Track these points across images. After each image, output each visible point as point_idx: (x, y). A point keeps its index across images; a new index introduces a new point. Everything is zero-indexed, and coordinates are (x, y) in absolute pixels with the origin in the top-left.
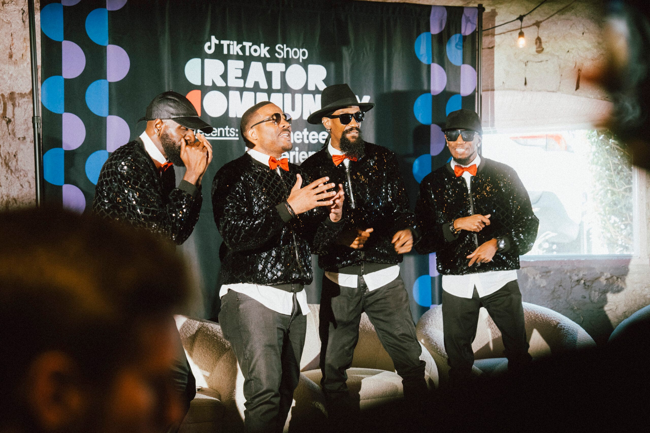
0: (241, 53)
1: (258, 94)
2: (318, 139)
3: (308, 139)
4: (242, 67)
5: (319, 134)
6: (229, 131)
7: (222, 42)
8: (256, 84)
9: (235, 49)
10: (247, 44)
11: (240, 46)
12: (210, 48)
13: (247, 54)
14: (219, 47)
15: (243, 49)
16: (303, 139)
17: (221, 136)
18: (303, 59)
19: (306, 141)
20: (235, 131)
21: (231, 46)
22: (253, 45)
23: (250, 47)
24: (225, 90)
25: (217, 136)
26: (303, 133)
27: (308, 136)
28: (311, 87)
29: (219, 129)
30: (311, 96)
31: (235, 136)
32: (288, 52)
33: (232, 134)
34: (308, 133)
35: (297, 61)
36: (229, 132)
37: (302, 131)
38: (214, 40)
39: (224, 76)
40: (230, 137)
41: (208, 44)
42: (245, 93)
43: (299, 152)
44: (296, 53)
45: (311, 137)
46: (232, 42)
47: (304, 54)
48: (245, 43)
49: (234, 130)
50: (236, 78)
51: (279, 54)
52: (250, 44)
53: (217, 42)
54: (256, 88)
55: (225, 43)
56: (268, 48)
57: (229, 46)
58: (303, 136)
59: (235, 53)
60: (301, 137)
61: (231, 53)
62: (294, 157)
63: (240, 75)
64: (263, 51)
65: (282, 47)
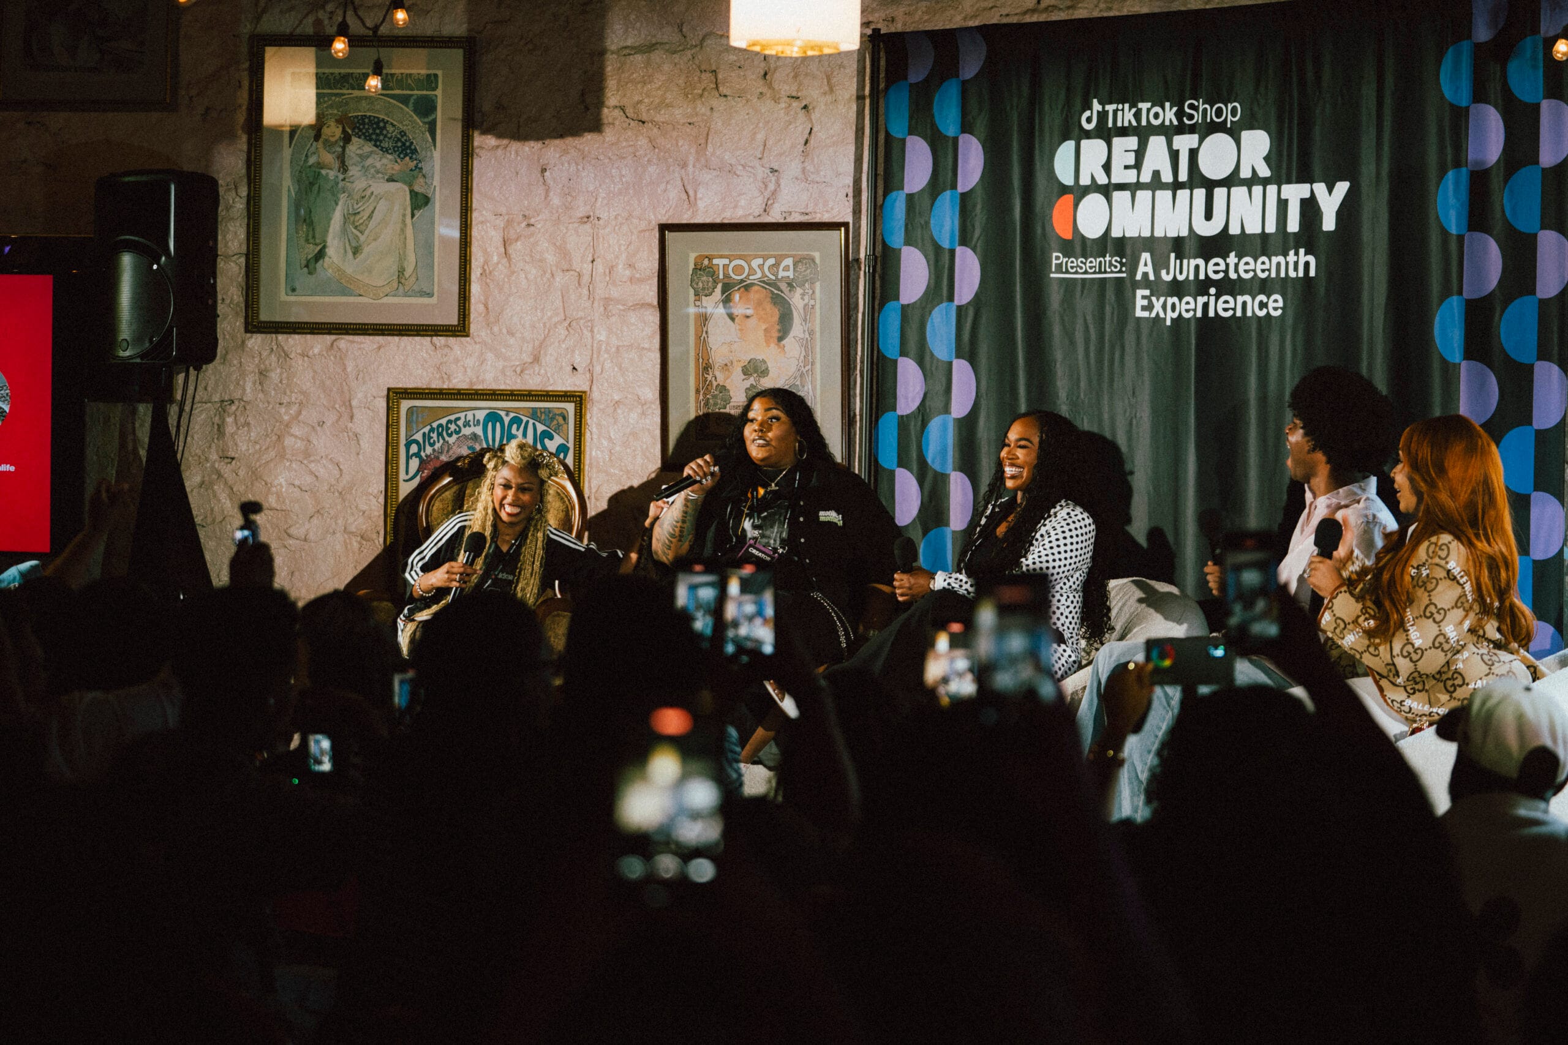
0: (1134, 123)
1: (1158, 193)
2: (1254, 271)
3: (1236, 271)
4: (1135, 147)
5: (1256, 262)
6: (1110, 262)
7: (1108, 107)
8: (1156, 174)
9: (1127, 117)
10: (1144, 106)
11: (1134, 110)
12: (1089, 120)
13: (1144, 123)
14: (1103, 115)
15: (1138, 116)
16: (1226, 271)
17: (1100, 272)
18: (1231, 121)
19: (1233, 275)
20: (1121, 263)
21: (1120, 113)
22: (1152, 106)
23: (1149, 110)
24: (1106, 191)
25: (1095, 273)
26: (1228, 260)
27: (1237, 265)
28: (1245, 173)
29: (1098, 260)
30: (1245, 189)
31: (1120, 271)
32: (1205, 110)
33: (1116, 267)
34: (1236, 260)
35: (1220, 128)
36: (1111, 264)
37: (1224, 257)
38: (1097, 106)
39: (1107, 167)
40: (1112, 272)
41: (1087, 113)
42: (1139, 193)
43: (1218, 296)
44: (1219, 113)
45: (1241, 268)
46: (1120, 107)
47: (1234, 112)
48: (1140, 105)
49: (1119, 259)
50: (1126, 167)
51: (1191, 117)
52: (1149, 105)
53: (1100, 109)
54: (1156, 183)
55: (1110, 108)
56: (1175, 109)
57: (1115, 112)
58: (1227, 265)
59: (1126, 124)
60: (1223, 267)
61: (1119, 124)
62: (1206, 306)
63: (1132, 162)
64: (1169, 115)
65: (1196, 104)
